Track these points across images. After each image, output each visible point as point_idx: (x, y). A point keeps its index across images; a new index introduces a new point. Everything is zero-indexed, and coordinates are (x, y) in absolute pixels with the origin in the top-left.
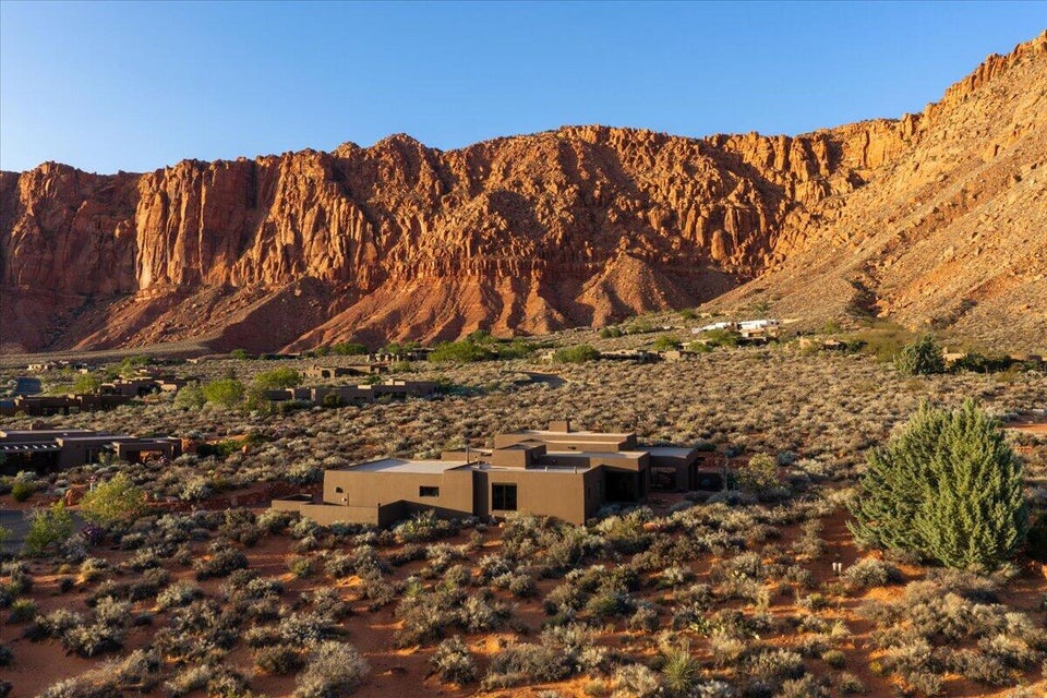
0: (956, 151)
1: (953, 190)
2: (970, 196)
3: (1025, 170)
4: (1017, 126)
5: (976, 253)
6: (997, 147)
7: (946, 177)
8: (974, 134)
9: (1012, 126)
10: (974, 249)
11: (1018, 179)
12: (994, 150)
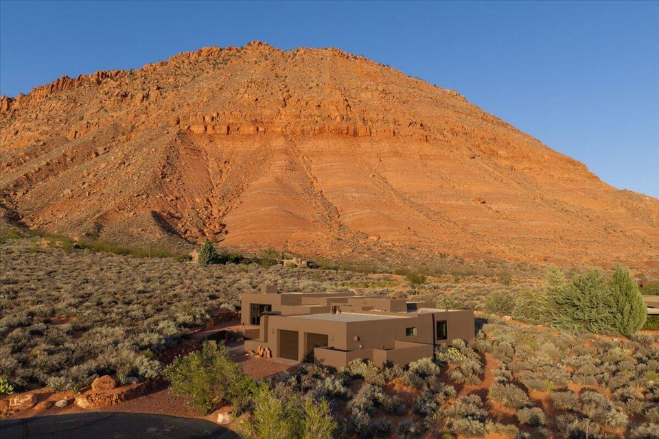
0: (47, 129)
1: (56, 154)
2: (68, 159)
3: (100, 150)
4: (88, 123)
5: (87, 195)
6: (76, 132)
7: (44, 144)
8: (58, 120)
9: (84, 122)
10: (85, 192)
11: (97, 155)
12: (74, 133)
